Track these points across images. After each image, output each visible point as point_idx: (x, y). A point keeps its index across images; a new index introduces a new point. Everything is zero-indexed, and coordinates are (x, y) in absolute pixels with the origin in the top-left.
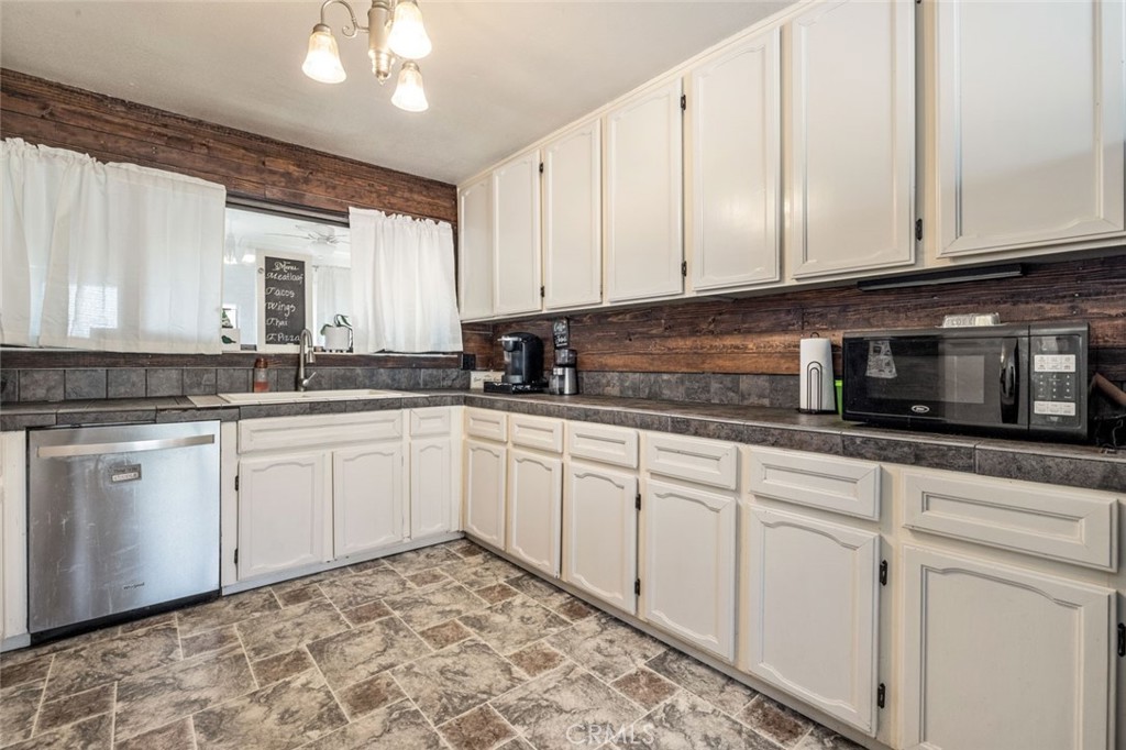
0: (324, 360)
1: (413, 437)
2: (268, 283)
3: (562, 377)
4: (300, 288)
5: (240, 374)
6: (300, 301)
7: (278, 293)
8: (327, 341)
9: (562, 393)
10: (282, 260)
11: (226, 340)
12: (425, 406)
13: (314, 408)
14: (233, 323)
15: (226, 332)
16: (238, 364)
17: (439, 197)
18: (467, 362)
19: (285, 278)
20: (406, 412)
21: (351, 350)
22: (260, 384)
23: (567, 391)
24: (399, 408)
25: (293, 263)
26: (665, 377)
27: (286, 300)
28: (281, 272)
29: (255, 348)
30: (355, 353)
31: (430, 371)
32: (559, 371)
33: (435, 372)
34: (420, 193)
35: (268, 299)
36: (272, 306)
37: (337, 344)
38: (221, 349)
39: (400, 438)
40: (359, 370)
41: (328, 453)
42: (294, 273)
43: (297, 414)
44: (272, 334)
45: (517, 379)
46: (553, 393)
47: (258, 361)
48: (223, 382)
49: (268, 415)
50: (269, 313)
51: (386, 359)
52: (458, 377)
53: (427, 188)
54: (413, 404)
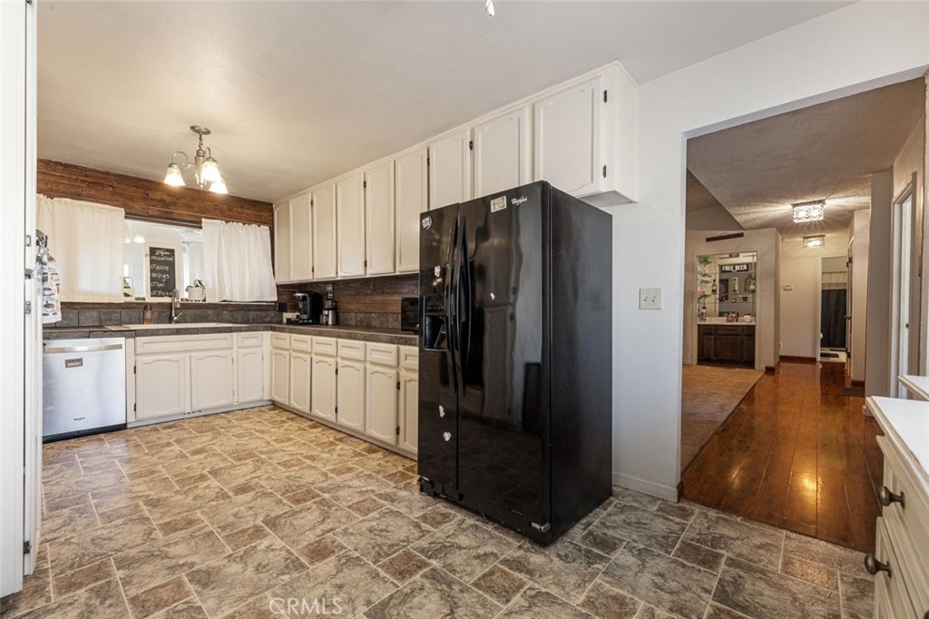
0: (186, 306)
1: (239, 348)
2: (152, 262)
3: (327, 316)
4: (172, 265)
5: (135, 314)
6: (172, 272)
7: (158, 268)
8: (190, 296)
9: (327, 324)
10: (160, 249)
11: (126, 295)
12: (246, 331)
13: (178, 332)
14: (130, 285)
15: (127, 291)
16: (133, 308)
17: (261, 211)
18: (281, 307)
19: (162, 259)
20: (234, 334)
21: (205, 300)
22: (147, 320)
23: (330, 323)
24: (231, 332)
25: (167, 250)
26: (373, 315)
27: (163, 272)
28: (160, 255)
29: (144, 299)
30: (207, 302)
31: (256, 313)
32: (326, 312)
33: (259, 313)
34: (248, 209)
35: (152, 271)
36: (155, 275)
37: (197, 297)
38: (123, 300)
39: (231, 348)
40: (210, 312)
41: (188, 355)
42: (168, 256)
43: (169, 334)
44: (155, 290)
45: (305, 317)
46: (323, 324)
47: (146, 307)
48: (125, 317)
49: (152, 335)
50: (152, 279)
51: (227, 305)
52: (275, 316)
53: (253, 206)
54: (240, 330)
